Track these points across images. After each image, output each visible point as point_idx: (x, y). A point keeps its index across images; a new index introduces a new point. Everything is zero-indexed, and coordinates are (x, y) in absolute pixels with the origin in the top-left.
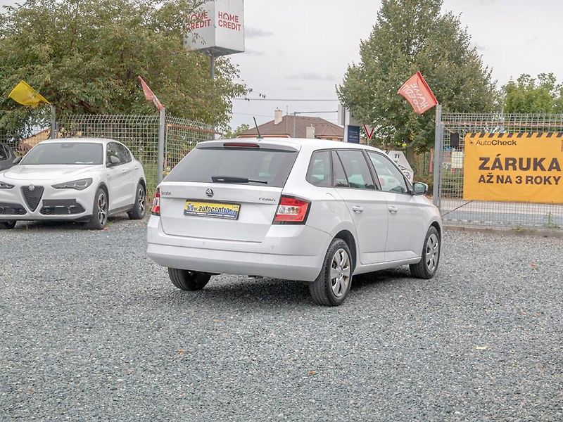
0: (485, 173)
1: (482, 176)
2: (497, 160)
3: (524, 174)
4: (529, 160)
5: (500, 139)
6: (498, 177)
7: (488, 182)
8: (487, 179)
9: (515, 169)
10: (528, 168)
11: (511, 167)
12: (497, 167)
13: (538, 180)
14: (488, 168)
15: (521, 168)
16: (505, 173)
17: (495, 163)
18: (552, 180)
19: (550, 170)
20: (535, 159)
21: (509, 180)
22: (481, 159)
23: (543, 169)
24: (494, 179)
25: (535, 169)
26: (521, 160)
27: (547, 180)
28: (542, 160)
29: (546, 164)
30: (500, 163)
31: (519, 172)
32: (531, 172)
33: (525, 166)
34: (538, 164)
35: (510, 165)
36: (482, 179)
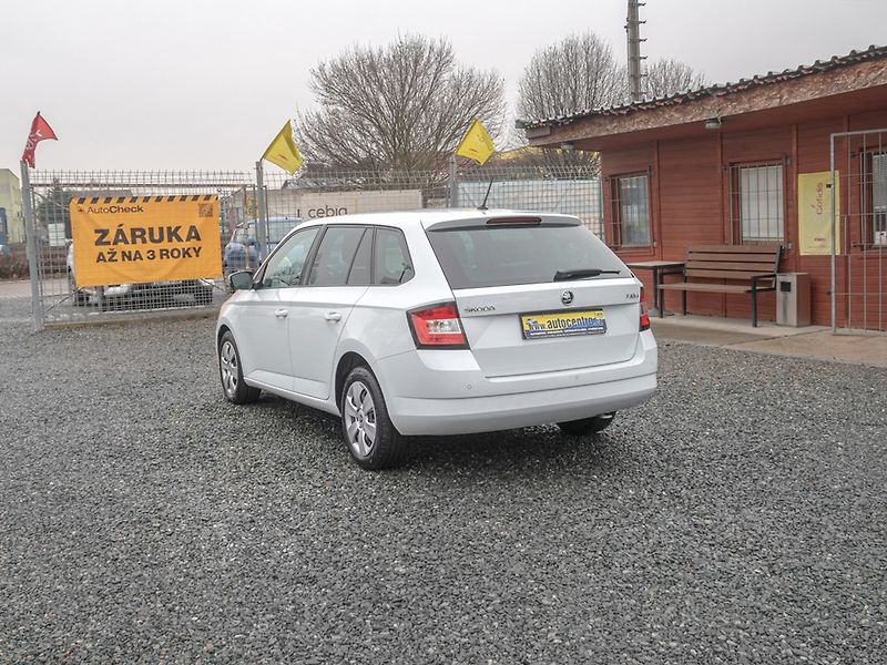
0: (105, 249)
1: (101, 254)
2: (120, 232)
3: (157, 247)
4: (161, 229)
5: (121, 205)
6: (123, 253)
7: (110, 260)
8: (107, 257)
9: (144, 241)
10: (161, 240)
11: (139, 240)
12: (121, 241)
13: (176, 254)
14: (109, 243)
15: (153, 241)
16: (131, 248)
17: (117, 236)
18: (192, 252)
19: (188, 240)
20: (169, 228)
21: (138, 255)
22: (97, 231)
23: (179, 239)
24: (118, 256)
25: (170, 240)
26: (151, 230)
27: (186, 253)
28: (178, 228)
29: (183, 234)
30: (124, 236)
31: (150, 245)
32: (165, 245)
33: (157, 237)
34: (173, 234)
35: (138, 237)
36: (100, 258)
